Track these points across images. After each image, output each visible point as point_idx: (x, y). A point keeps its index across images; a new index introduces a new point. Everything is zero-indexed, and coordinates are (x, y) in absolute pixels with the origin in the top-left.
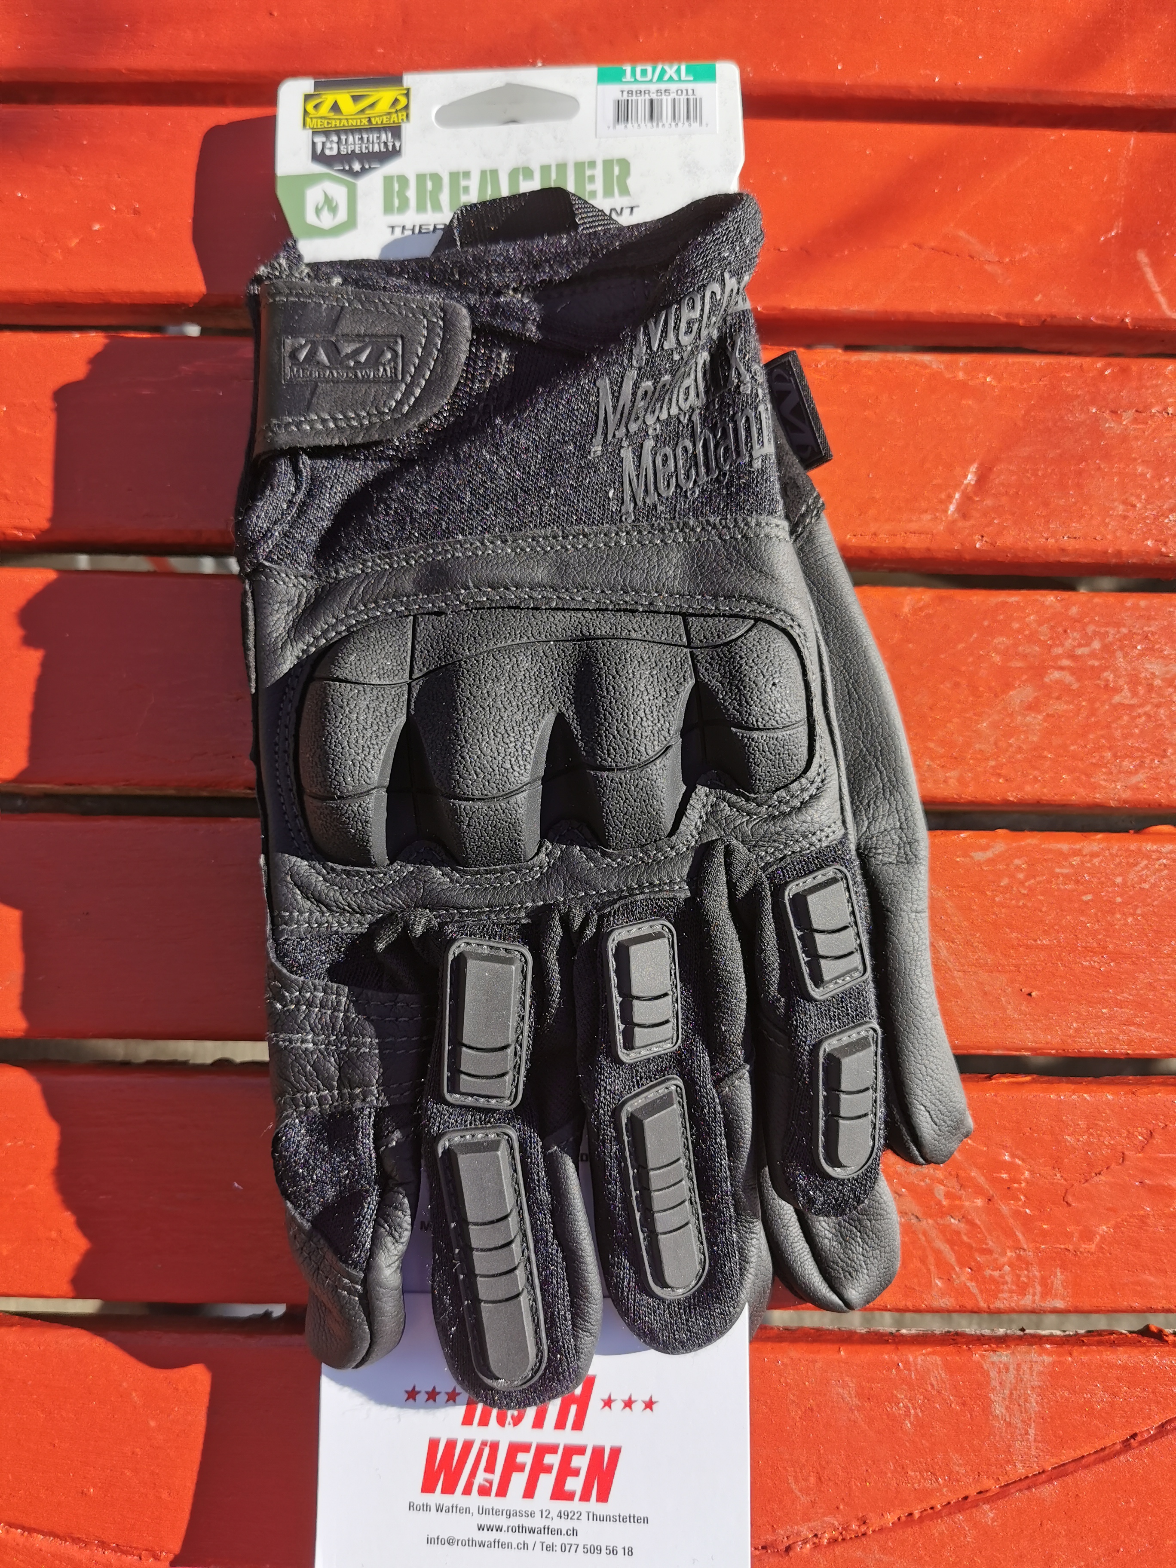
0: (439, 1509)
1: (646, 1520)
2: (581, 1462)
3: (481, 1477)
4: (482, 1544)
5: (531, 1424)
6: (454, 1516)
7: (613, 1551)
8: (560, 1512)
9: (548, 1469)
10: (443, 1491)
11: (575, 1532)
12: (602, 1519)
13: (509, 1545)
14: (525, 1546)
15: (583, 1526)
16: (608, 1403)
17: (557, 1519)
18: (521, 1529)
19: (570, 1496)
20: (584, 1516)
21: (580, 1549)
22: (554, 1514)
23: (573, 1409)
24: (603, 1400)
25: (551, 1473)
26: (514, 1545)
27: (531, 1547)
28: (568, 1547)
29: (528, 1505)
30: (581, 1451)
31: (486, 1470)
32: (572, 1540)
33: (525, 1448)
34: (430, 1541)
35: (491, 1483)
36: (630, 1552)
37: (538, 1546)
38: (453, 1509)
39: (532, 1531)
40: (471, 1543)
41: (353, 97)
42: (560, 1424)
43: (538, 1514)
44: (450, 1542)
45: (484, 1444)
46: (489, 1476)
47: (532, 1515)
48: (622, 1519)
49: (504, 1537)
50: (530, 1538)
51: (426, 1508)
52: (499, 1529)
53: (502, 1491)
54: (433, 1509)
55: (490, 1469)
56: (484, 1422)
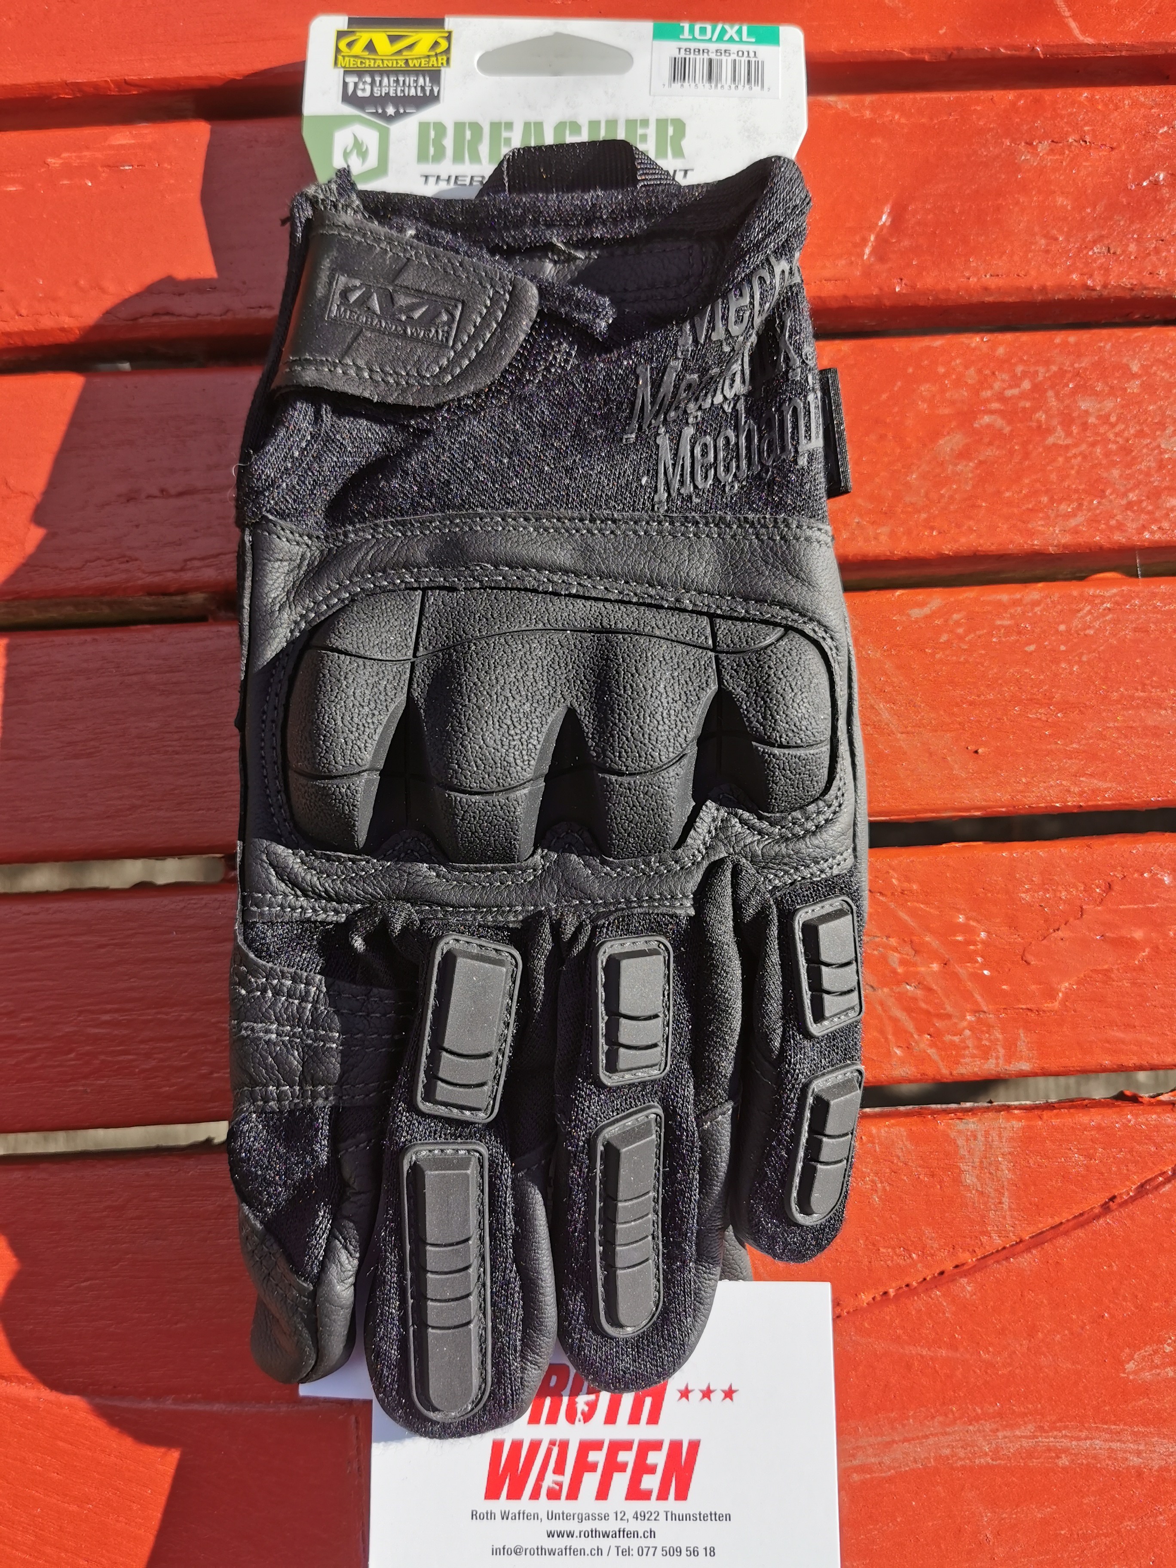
0: (505, 1516)
1: (728, 1517)
2: (657, 1458)
3: (550, 1478)
4: (552, 1552)
5: (603, 1419)
6: (522, 1523)
7: (694, 1552)
8: (636, 1513)
9: (622, 1468)
10: (509, 1497)
11: (652, 1534)
12: (681, 1518)
13: (582, 1552)
14: (599, 1551)
15: (662, 1527)
16: (685, 1394)
17: (632, 1521)
18: (594, 1533)
19: (646, 1495)
20: (662, 1516)
21: (659, 1551)
22: (630, 1515)
23: (648, 1401)
24: (680, 1392)
25: (625, 1471)
26: (588, 1552)
27: (605, 1552)
28: (645, 1550)
29: (601, 1507)
30: (656, 1446)
31: (555, 1472)
32: (650, 1542)
33: (597, 1445)
34: (495, 1552)
35: (560, 1485)
36: (712, 1552)
37: (614, 1551)
38: (521, 1515)
39: (606, 1535)
40: (541, 1551)
41: (389, 36)
42: (634, 1419)
43: (612, 1517)
44: (517, 1551)
45: (552, 1443)
46: (558, 1478)
47: (606, 1517)
48: (702, 1517)
49: (576, 1543)
50: (603, 1543)
51: (490, 1515)
52: (570, 1534)
53: (573, 1495)
54: (498, 1516)
55: (559, 1469)
56: (552, 1419)
